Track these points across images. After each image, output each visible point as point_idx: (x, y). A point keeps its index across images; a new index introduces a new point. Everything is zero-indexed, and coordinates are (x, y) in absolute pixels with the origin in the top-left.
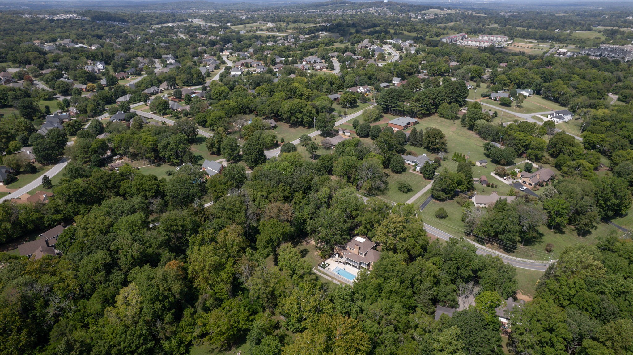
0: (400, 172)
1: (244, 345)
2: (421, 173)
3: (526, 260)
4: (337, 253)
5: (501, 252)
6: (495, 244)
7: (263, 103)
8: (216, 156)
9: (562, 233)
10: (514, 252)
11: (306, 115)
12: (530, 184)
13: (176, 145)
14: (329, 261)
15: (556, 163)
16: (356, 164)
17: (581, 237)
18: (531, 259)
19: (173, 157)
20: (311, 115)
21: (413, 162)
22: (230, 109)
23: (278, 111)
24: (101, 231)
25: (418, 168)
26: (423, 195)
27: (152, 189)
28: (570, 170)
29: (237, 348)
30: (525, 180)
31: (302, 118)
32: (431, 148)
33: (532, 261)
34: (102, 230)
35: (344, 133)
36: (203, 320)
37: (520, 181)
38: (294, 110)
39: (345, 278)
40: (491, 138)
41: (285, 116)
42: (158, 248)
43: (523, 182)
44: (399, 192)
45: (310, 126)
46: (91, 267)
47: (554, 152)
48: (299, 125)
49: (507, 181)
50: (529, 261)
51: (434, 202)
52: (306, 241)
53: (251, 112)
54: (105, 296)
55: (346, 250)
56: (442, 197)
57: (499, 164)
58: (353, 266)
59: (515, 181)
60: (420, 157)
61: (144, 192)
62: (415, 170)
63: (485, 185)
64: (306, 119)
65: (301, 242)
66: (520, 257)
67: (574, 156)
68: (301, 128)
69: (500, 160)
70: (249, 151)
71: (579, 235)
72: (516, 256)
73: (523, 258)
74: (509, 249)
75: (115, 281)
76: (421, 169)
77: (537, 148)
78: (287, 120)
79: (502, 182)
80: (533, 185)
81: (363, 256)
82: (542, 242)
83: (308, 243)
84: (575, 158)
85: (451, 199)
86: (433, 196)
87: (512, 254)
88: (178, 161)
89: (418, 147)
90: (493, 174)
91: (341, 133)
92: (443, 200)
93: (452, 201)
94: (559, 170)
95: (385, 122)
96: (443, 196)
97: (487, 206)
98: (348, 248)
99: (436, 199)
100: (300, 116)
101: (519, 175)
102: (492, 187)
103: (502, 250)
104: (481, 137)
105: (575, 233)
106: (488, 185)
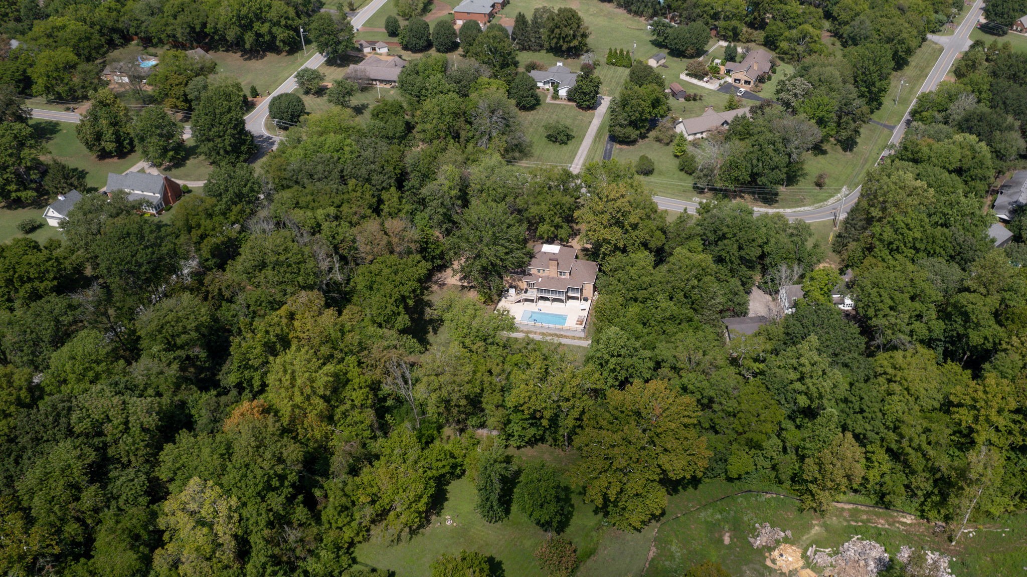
0: (532, 108)
1: (446, 504)
2: (570, 100)
3: (799, 209)
4: (511, 287)
5: (761, 207)
6: (746, 196)
7: (152, 14)
8: (115, 160)
9: (824, 152)
10: (777, 201)
11: (278, 24)
12: (748, 82)
13: (11, 155)
14: (503, 304)
15: (767, 37)
16: (463, 106)
17: (848, 153)
18: (804, 205)
19: (13, 187)
20: (289, 22)
21: (545, 83)
22: (80, 40)
23: (204, 25)
24: (19, 403)
25: (563, 92)
26: (595, 141)
27: (47, 271)
28: (792, 46)
29: (438, 514)
30: (738, 76)
31: (270, 32)
32: (564, 48)
33: (806, 208)
34: (18, 399)
35: (374, 49)
36: (369, 490)
37: (729, 80)
38: (246, 17)
39: (551, 326)
40: (651, 11)
41: (231, 35)
42: (175, 393)
43: (736, 80)
44: (551, 145)
45: (294, 47)
46: (58, 487)
47: (755, 19)
48: (264, 51)
49: (710, 85)
50: (802, 209)
51: (621, 150)
52: (436, 282)
53: (127, 39)
54: (131, 531)
55: (530, 274)
56: (633, 136)
57: (685, 57)
58: (555, 300)
59: (722, 81)
60: (553, 69)
61: (28, 286)
62: (556, 96)
63: (682, 100)
64: (281, 34)
65: (427, 288)
66: (789, 207)
67: (790, 21)
68: (270, 57)
69: (686, 49)
70: (215, 129)
71: (845, 150)
72: (783, 207)
73: (793, 207)
74: (769, 198)
75: (127, 493)
76: (569, 93)
77: (734, 15)
78: (237, 45)
79: (703, 88)
80: (752, 83)
81: (567, 276)
82: (806, 174)
83: (442, 285)
84: (793, 24)
85: (643, 136)
86: (613, 138)
87: (776, 205)
88: (31, 194)
89: (535, 51)
90: (683, 77)
91: (367, 50)
92: (633, 142)
93: (647, 140)
94: (774, 50)
95: (445, 12)
96: (634, 133)
97: (704, 135)
98: (533, 271)
99: (621, 142)
100: (265, 29)
101: (723, 69)
102: (695, 100)
103: (760, 203)
104: (630, 12)
105: (839, 147)
106: (688, 99)
